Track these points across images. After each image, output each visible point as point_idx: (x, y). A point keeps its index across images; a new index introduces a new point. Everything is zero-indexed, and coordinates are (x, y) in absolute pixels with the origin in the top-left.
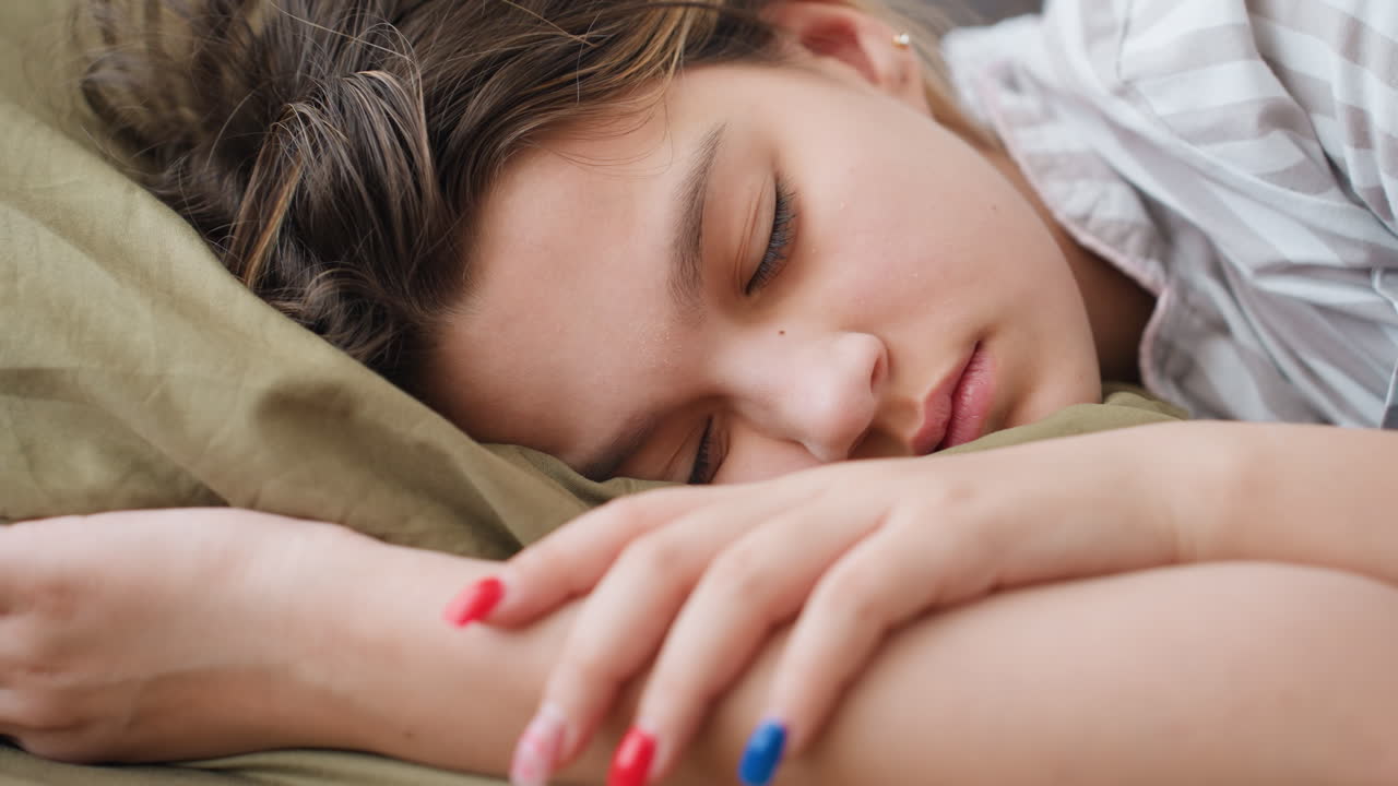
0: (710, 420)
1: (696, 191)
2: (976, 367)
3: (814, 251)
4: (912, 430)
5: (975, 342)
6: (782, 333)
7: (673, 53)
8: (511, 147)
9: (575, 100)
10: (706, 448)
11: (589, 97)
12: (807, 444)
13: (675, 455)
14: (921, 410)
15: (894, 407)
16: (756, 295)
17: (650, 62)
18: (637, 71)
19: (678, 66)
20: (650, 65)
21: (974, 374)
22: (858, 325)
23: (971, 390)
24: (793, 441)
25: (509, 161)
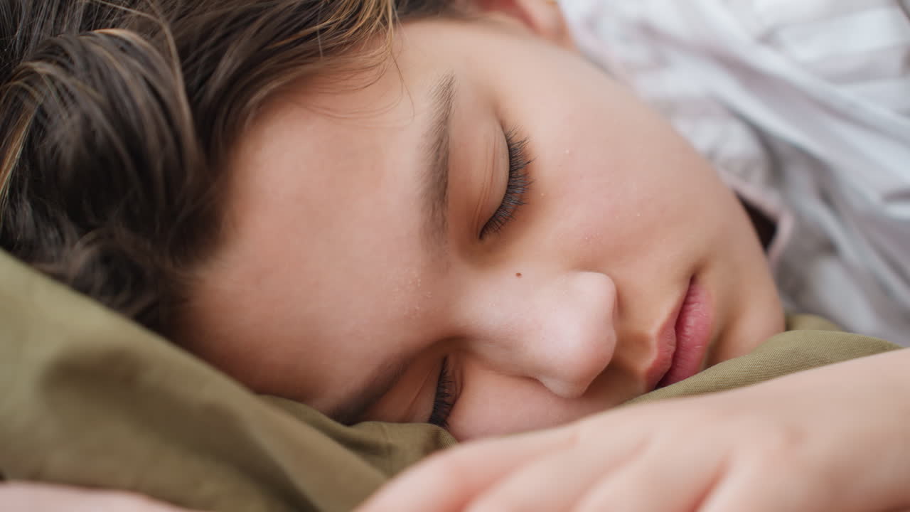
0: (445, 361)
1: (440, 141)
2: (692, 299)
3: (542, 194)
4: (646, 362)
5: (690, 275)
6: (519, 275)
7: (386, 9)
8: (261, 103)
9: (317, 54)
10: (444, 387)
11: (328, 51)
12: (544, 380)
13: (417, 396)
14: (654, 344)
15: (627, 341)
16: (489, 239)
17: (369, 19)
18: (362, 26)
19: (394, 21)
20: (371, 21)
21: (693, 306)
22: (589, 264)
23: (692, 321)
24: (531, 378)
25: (256, 119)
